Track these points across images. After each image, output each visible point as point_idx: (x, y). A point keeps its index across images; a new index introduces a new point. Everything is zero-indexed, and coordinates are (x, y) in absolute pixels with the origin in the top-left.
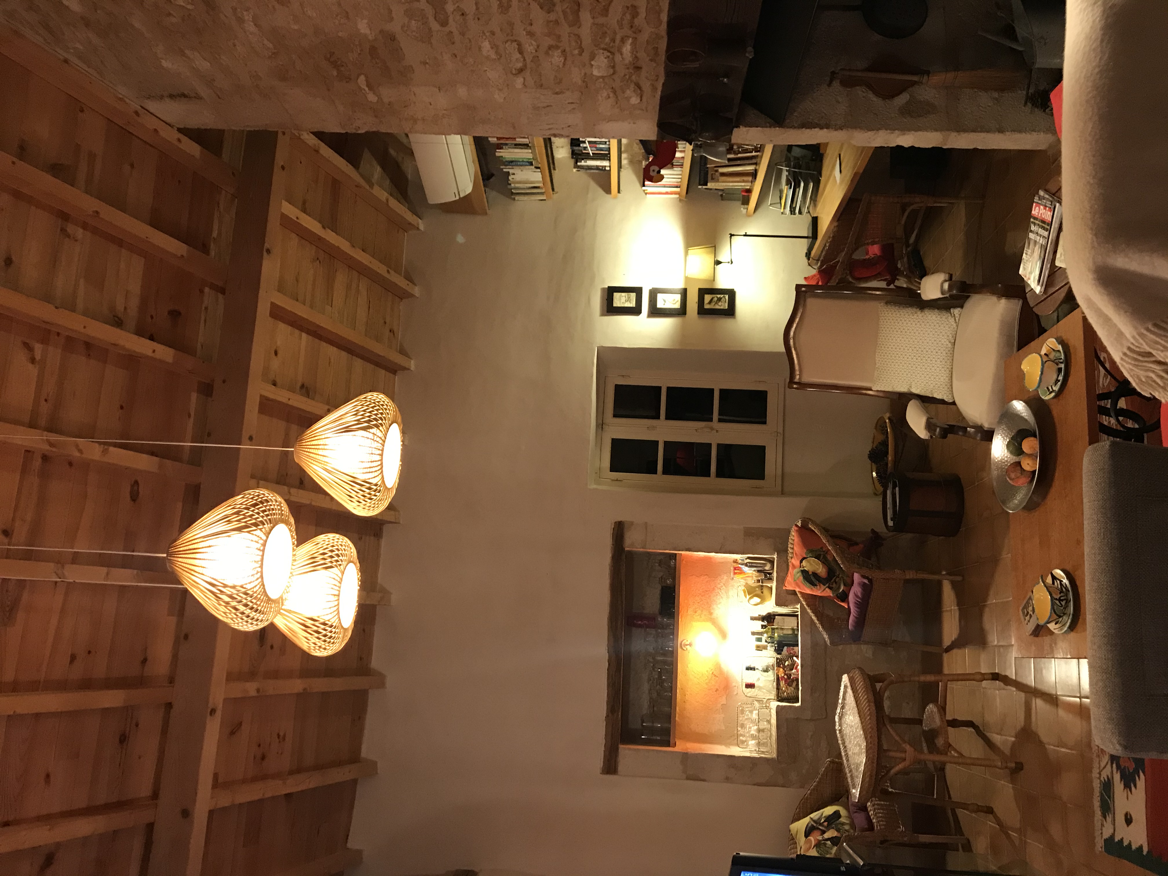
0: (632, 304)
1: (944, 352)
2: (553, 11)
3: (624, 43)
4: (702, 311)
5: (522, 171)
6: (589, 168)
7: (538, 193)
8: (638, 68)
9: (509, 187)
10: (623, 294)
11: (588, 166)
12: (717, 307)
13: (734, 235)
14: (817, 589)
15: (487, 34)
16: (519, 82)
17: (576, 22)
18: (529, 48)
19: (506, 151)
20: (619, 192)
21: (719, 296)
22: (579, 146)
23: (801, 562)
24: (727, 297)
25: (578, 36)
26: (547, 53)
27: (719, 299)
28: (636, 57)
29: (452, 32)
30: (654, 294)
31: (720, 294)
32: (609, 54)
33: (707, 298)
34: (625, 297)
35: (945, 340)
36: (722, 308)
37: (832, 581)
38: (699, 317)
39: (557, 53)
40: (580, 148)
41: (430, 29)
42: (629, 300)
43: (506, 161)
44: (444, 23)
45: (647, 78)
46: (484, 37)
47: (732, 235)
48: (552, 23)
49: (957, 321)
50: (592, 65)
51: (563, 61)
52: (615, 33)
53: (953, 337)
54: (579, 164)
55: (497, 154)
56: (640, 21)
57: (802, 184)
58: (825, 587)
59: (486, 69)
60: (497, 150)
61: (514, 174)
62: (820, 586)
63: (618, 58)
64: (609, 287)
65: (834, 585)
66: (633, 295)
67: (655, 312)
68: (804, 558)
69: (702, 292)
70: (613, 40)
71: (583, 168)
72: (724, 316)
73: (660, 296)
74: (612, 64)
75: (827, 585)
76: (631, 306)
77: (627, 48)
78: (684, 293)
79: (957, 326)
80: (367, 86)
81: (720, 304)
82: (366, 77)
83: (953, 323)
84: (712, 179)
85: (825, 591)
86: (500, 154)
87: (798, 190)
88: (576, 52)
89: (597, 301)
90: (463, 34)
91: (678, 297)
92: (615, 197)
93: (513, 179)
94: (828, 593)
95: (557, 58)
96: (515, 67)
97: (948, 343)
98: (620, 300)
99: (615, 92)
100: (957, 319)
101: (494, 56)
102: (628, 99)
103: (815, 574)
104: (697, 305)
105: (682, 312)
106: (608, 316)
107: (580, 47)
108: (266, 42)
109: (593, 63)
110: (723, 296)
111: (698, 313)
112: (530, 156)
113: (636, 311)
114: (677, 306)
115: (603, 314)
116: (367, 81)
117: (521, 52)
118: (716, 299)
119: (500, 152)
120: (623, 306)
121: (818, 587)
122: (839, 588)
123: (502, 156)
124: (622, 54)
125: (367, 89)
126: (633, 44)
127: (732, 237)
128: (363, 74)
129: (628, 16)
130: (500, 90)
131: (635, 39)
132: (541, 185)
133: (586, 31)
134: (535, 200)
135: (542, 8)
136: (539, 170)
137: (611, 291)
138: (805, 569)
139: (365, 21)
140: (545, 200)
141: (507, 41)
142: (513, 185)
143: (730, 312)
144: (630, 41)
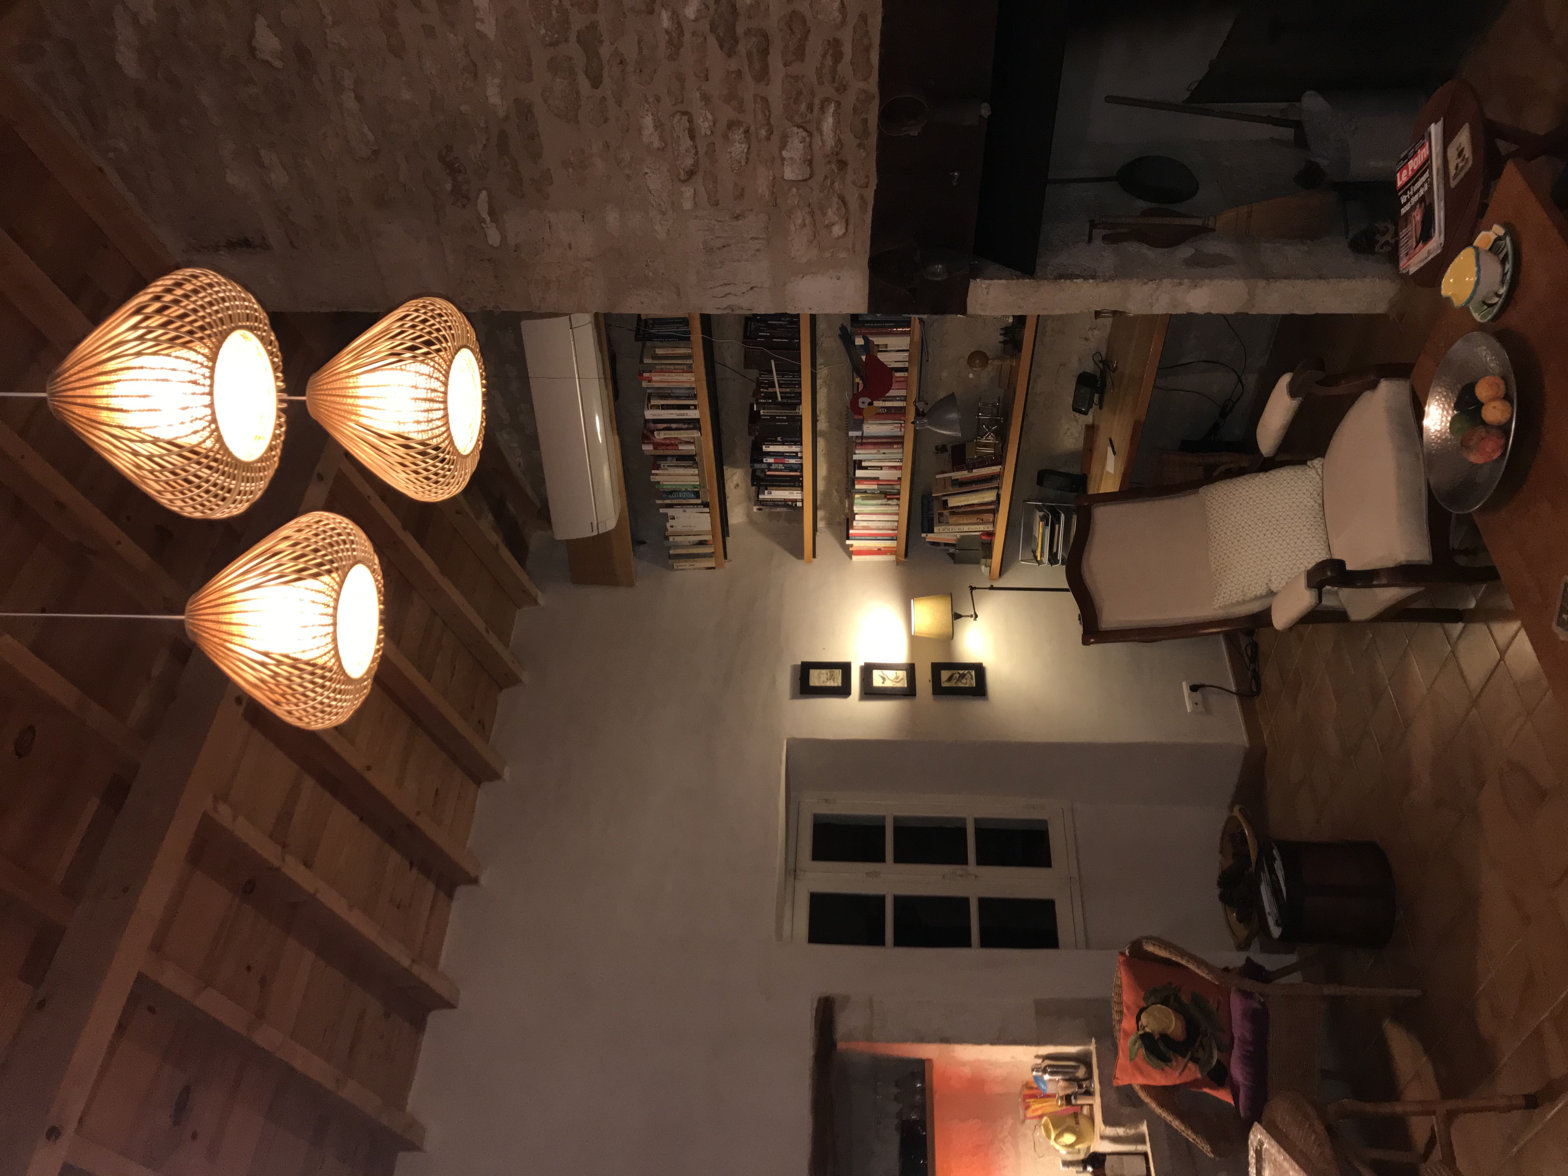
0: (837, 682)
1: (1310, 516)
2: (735, 53)
3: (824, 112)
4: (938, 690)
5: (684, 511)
6: (775, 503)
7: (705, 556)
8: (842, 164)
9: (666, 543)
10: (824, 671)
11: (772, 501)
12: (960, 685)
13: (975, 588)
14: (1171, 1067)
15: (651, 100)
16: (688, 192)
17: (763, 75)
18: (704, 125)
19: (666, 472)
20: (814, 556)
21: (961, 672)
22: (762, 462)
23: (1138, 1019)
24: (973, 673)
25: (765, 100)
26: (725, 137)
27: (963, 676)
28: (839, 140)
29: (605, 99)
30: (867, 670)
31: (962, 670)
32: (805, 134)
33: (945, 675)
34: (827, 674)
35: (1309, 499)
36: (967, 685)
37: (1197, 1044)
38: (934, 700)
39: (738, 135)
40: (763, 466)
41: (578, 93)
42: (832, 677)
43: (664, 492)
44: (596, 81)
45: (854, 183)
46: (647, 106)
47: (972, 588)
48: (733, 75)
49: (1320, 473)
50: (783, 159)
51: (745, 151)
52: (813, 94)
53: (1318, 495)
54: (761, 497)
55: (653, 479)
56: (845, 68)
57: (1063, 517)
58: (1186, 1060)
59: (647, 170)
60: (653, 472)
61: (673, 518)
62: (1177, 1061)
63: (817, 141)
64: (802, 663)
65: (1201, 1054)
66: (838, 673)
67: (870, 692)
68: (1142, 1010)
69: (937, 668)
70: (810, 107)
71: (767, 505)
72: (971, 697)
73: (876, 674)
74: (809, 157)
75: (1188, 1057)
76: (836, 685)
77: (829, 122)
78: (911, 669)
79: (1322, 479)
80: (490, 214)
81: (964, 681)
82: (489, 195)
83: (1314, 476)
84: (940, 522)
85: (1186, 1071)
86: (657, 479)
87: (1057, 526)
88: (763, 132)
89: (785, 681)
90: (619, 103)
91: (902, 674)
92: (810, 562)
93: (672, 527)
94: (1193, 1072)
95: (738, 148)
96: (683, 166)
97: (1313, 503)
98: (818, 678)
99: (812, 214)
100: (1319, 470)
101: (657, 144)
102: (829, 227)
103: (1164, 1037)
104: (931, 684)
105: (909, 692)
106: (803, 698)
107: (769, 123)
108: (366, 130)
109: (785, 154)
110: (966, 672)
111: (934, 693)
112: (696, 481)
113: (844, 691)
114: (904, 684)
115: (794, 697)
116: (490, 203)
117: (692, 137)
118: (958, 676)
119: (657, 474)
120: (822, 685)
121: (1174, 1063)
122: (1211, 1056)
123: (659, 482)
124: (822, 135)
125: (488, 219)
126: (837, 114)
127: (974, 591)
128: (486, 189)
129: (829, 62)
130: (664, 213)
131: (838, 104)
132: (708, 538)
133: (775, 91)
134: (700, 569)
135: (721, 47)
136: (707, 510)
137: (806, 668)
138: (1147, 1030)
139: (497, 81)
140: (714, 568)
141: (674, 115)
142: (671, 539)
143: (980, 689)
144: (832, 108)
